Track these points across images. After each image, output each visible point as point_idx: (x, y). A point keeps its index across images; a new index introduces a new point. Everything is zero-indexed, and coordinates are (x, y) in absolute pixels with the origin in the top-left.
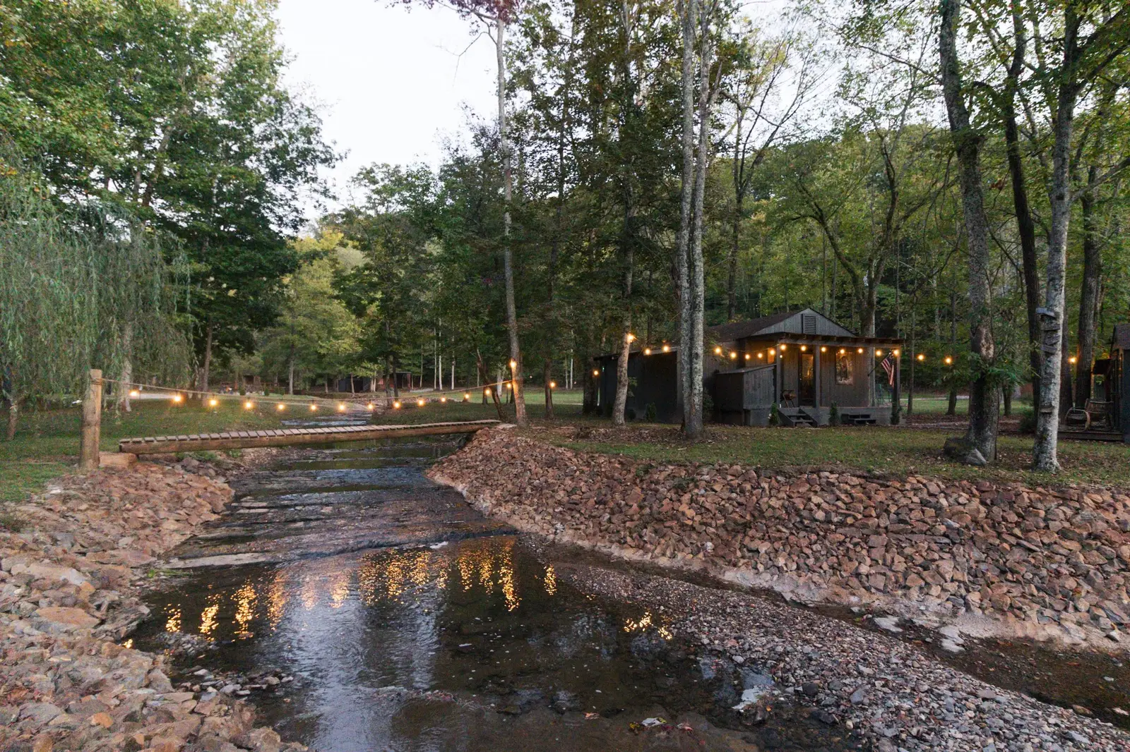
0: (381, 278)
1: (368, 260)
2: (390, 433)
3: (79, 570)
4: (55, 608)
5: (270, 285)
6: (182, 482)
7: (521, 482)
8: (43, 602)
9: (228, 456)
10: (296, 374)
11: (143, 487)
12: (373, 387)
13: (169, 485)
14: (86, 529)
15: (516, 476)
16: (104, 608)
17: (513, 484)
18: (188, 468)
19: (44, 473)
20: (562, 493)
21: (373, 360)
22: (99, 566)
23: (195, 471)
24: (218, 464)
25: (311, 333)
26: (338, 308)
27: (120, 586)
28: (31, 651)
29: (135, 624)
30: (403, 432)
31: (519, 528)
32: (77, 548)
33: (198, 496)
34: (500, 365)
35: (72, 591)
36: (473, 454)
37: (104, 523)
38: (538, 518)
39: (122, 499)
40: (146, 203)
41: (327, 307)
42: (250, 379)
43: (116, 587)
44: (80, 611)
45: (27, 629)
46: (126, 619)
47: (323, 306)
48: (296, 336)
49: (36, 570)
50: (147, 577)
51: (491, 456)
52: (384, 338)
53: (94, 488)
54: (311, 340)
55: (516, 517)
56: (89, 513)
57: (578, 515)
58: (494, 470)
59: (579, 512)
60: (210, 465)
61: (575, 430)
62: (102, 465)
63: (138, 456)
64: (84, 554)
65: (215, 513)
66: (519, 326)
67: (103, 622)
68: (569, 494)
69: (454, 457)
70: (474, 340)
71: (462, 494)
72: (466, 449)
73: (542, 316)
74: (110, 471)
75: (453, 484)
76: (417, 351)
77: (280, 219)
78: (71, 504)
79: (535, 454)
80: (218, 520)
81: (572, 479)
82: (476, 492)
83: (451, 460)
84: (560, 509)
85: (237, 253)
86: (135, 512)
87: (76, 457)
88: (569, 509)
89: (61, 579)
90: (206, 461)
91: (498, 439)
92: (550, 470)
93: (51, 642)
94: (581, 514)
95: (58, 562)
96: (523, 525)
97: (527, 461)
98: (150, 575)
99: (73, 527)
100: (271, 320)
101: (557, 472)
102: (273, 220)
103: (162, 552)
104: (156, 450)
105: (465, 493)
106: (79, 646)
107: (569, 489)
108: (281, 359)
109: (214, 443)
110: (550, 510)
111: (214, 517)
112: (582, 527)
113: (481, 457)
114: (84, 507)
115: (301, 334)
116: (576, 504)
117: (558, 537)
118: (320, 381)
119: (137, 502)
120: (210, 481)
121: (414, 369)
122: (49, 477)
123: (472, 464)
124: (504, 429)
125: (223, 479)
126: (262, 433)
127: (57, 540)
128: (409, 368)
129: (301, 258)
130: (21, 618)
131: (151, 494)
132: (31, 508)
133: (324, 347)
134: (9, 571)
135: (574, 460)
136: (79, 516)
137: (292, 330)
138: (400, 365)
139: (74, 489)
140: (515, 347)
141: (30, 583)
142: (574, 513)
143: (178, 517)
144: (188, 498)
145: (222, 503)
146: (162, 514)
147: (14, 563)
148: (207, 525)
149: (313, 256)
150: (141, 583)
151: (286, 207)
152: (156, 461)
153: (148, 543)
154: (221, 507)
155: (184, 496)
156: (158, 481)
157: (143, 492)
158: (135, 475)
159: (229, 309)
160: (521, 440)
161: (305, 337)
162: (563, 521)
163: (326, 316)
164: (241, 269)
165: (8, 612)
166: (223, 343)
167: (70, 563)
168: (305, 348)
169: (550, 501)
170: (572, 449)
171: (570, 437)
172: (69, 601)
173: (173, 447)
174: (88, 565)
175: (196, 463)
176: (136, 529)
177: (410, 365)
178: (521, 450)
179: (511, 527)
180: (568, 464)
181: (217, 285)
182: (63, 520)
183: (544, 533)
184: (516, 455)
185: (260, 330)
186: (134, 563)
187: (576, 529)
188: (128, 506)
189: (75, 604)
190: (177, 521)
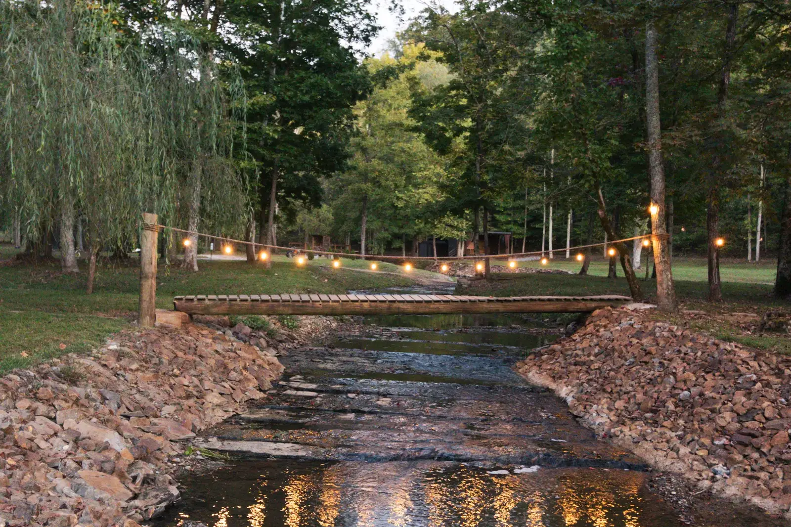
0: (471, 99)
1: (455, 76)
2: (468, 306)
3: (121, 434)
4: (95, 472)
5: (337, 117)
6: (231, 351)
7: (659, 392)
8: (86, 463)
9: (283, 325)
10: (370, 233)
11: (192, 351)
12: (461, 252)
13: (217, 351)
14: (134, 391)
15: (652, 382)
16: (139, 480)
17: (645, 394)
18: (240, 335)
19: (107, 328)
20: (728, 416)
21: (458, 212)
22: (140, 433)
23: (246, 339)
24: (271, 334)
25: (387, 180)
26: (418, 144)
27: (158, 459)
28: (61, 513)
29: (164, 504)
30: (485, 305)
31: (652, 462)
32: (123, 410)
33: (245, 368)
34: (637, 220)
35: (112, 455)
36: (585, 344)
37: (150, 386)
38: (684, 450)
39: (170, 363)
40: (214, 29)
41: (405, 146)
42: (319, 239)
43: (153, 459)
44: (115, 479)
45: (67, 490)
46: (156, 497)
47: (401, 144)
48: (369, 185)
49: (85, 428)
50: (185, 455)
51: (613, 349)
52: (473, 183)
53: (146, 347)
54: (386, 188)
55: (647, 445)
56: (139, 374)
57: (756, 455)
58: (617, 371)
59: (758, 450)
60: (261, 334)
61: (758, 319)
62: (157, 323)
63: (191, 315)
64: (128, 418)
65: (260, 390)
66: (663, 144)
67: (135, 497)
68: (740, 418)
69: (557, 347)
70: (594, 174)
71: (565, 401)
72: (576, 337)
73: (704, 126)
74: (165, 330)
75: (553, 386)
76: (520, 203)
77: (350, 30)
78: (124, 362)
79: (683, 349)
80: (263, 399)
81: (748, 394)
82: (586, 400)
83: (554, 351)
84: (724, 441)
85: (302, 79)
86: (181, 378)
87: (135, 314)
88: (740, 443)
89: (104, 441)
90: (259, 329)
91: (625, 323)
92: (709, 377)
93: (81, 507)
94: (762, 454)
95: (105, 422)
96: (660, 459)
97: (670, 360)
98: (187, 453)
99: (122, 387)
100: (340, 163)
101: (721, 381)
102: (342, 33)
103: (203, 428)
104: (206, 311)
105: (570, 400)
106: (104, 517)
107: (742, 411)
108: (353, 215)
109: (264, 306)
110: (706, 441)
111: (259, 395)
112: (763, 475)
113: (597, 350)
114: (134, 366)
115: (376, 182)
116: (754, 436)
117: (717, 486)
118: (397, 244)
119: (184, 368)
120: (259, 352)
121: (515, 228)
122: (109, 332)
123: (583, 359)
124: (635, 310)
125: (274, 352)
126: (315, 297)
127: (106, 399)
128: (510, 226)
129: (373, 79)
130: (64, 477)
131: (198, 359)
132: (88, 361)
133: (402, 198)
134: (62, 425)
135: (754, 364)
136: (129, 376)
137: (364, 176)
138: (495, 223)
139: (129, 347)
140: (658, 182)
141: (77, 440)
142: (748, 451)
143: (223, 390)
144: (234, 369)
145: (269, 379)
146: (208, 385)
147: (66, 417)
148: (251, 404)
149: (387, 75)
150: (178, 460)
151: (357, 15)
152: (208, 324)
153: (189, 415)
154: (267, 385)
155: (231, 366)
156: (207, 346)
157: (190, 357)
158: (186, 337)
159: (294, 150)
160: (662, 328)
161: (380, 186)
162: (729, 462)
163: (404, 157)
164: (307, 98)
165: (56, 468)
166: (288, 194)
167: (114, 425)
168: (382, 200)
169: (706, 427)
170: (748, 345)
171: (747, 328)
172: (107, 466)
173: (224, 308)
174: (129, 431)
175: (247, 330)
176: (180, 398)
177: (509, 223)
178: (662, 343)
179: (640, 459)
180: (742, 369)
181: (284, 121)
182: (115, 378)
183: (693, 476)
184: (653, 349)
185: (329, 176)
186: (173, 435)
187: (751, 477)
188: (176, 371)
189: (112, 472)
190: (222, 394)
